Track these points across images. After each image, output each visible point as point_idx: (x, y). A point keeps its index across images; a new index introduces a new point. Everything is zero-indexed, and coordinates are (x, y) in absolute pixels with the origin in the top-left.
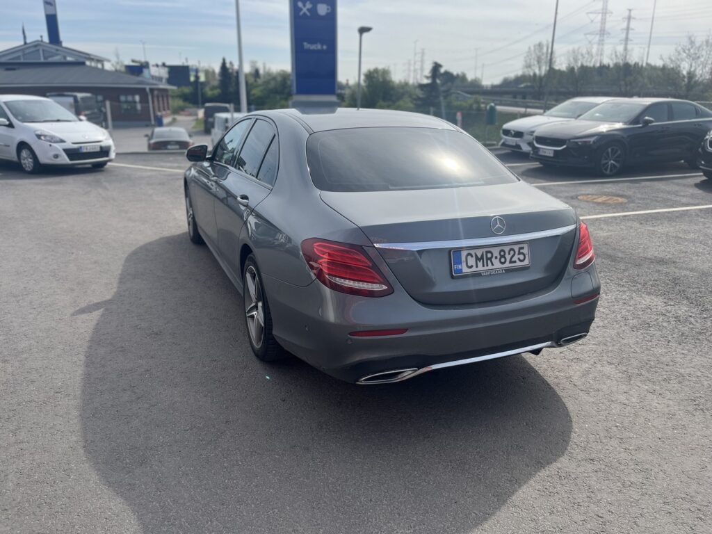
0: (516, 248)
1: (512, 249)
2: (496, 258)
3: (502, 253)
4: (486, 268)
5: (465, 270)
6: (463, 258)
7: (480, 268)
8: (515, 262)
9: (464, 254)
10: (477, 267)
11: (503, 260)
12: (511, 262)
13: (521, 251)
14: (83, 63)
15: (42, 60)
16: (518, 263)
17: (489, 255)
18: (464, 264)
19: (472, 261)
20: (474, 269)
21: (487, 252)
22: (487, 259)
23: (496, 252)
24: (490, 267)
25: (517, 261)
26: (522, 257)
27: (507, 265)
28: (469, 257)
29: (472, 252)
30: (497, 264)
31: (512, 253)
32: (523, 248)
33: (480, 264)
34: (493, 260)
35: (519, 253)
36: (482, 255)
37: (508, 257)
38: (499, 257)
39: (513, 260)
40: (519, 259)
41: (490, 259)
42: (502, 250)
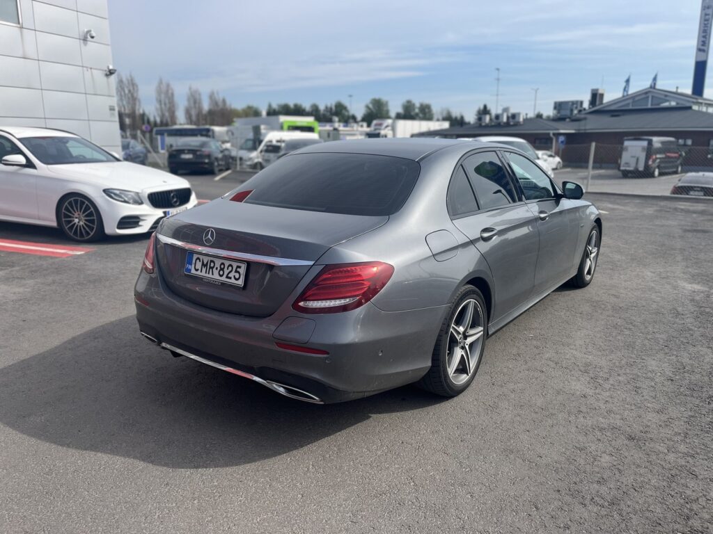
0: (235, 265)
1: (230, 265)
2: (217, 269)
3: (222, 267)
4: (207, 275)
5: (193, 271)
6: (194, 261)
7: (203, 274)
8: (230, 278)
9: (195, 256)
10: (201, 271)
11: (221, 273)
12: (227, 277)
13: (238, 269)
14: (690, 108)
15: (649, 106)
16: (233, 281)
17: (212, 264)
18: (193, 266)
19: (199, 265)
20: (199, 273)
21: (212, 261)
22: (210, 268)
23: (218, 263)
24: (210, 276)
25: (233, 278)
26: (237, 276)
27: (224, 278)
28: (198, 261)
29: (201, 257)
30: (216, 276)
31: (230, 268)
32: (240, 267)
33: (204, 270)
34: (214, 269)
35: (236, 271)
36: (207, 263)
37: (226, 272)
38: (219, 269)
39: (229, 275)
40: (234, 276)
41: (212, 268)
42: (223, 264)
